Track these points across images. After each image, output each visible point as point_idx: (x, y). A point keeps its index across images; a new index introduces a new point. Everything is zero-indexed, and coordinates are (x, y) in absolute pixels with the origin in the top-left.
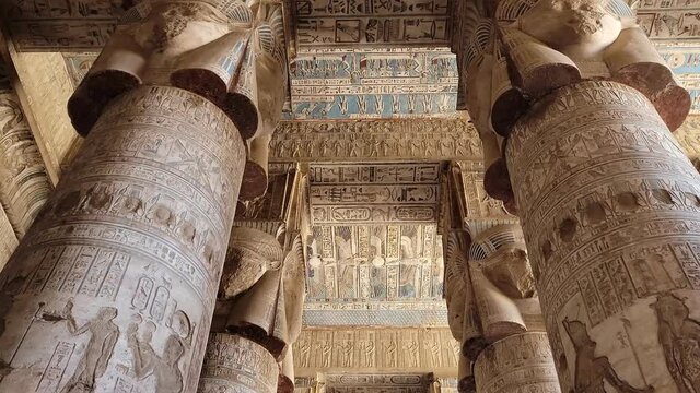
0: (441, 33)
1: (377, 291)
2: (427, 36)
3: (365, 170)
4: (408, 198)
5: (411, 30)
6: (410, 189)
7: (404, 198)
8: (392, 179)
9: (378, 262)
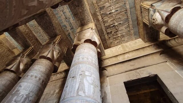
0: (45, 14)
2: (47, 17)
3: (75, 16)
4: (78, 5)
5: (48, 19)
6: (76, 5)
7: (78, 6)
8: (75, 10)
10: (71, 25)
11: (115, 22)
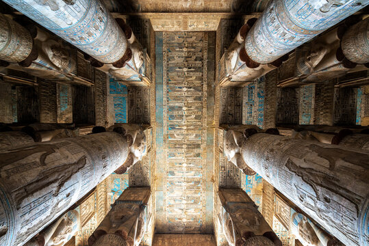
0: (279, 122)
1: (172, 109)
2: (278, 118)
3: (240, 103)
4: (229, 116)
5: (280, 115)
6: (232, 116)
8: (236, 111)
9: (184, 108)
10: (249, 94)
11: (186, 73)
